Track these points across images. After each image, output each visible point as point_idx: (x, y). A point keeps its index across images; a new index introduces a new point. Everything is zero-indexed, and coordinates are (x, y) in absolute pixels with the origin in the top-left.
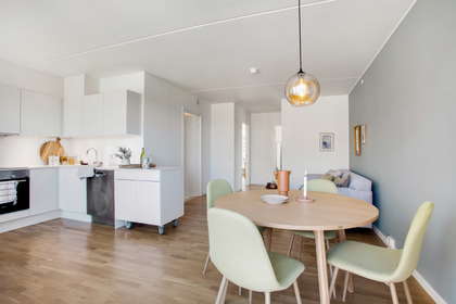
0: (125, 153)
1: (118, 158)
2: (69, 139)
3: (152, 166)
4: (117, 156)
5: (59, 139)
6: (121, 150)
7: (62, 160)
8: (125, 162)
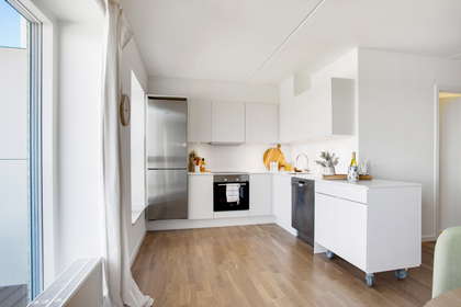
0: (328, 159)
1: (320, 166)
2: (288, 145)
3: (361, 178)
4: (318, 162)
5: (279, 146)
6: (324, 155)
7: (280, 166)
8: (328, 171)
